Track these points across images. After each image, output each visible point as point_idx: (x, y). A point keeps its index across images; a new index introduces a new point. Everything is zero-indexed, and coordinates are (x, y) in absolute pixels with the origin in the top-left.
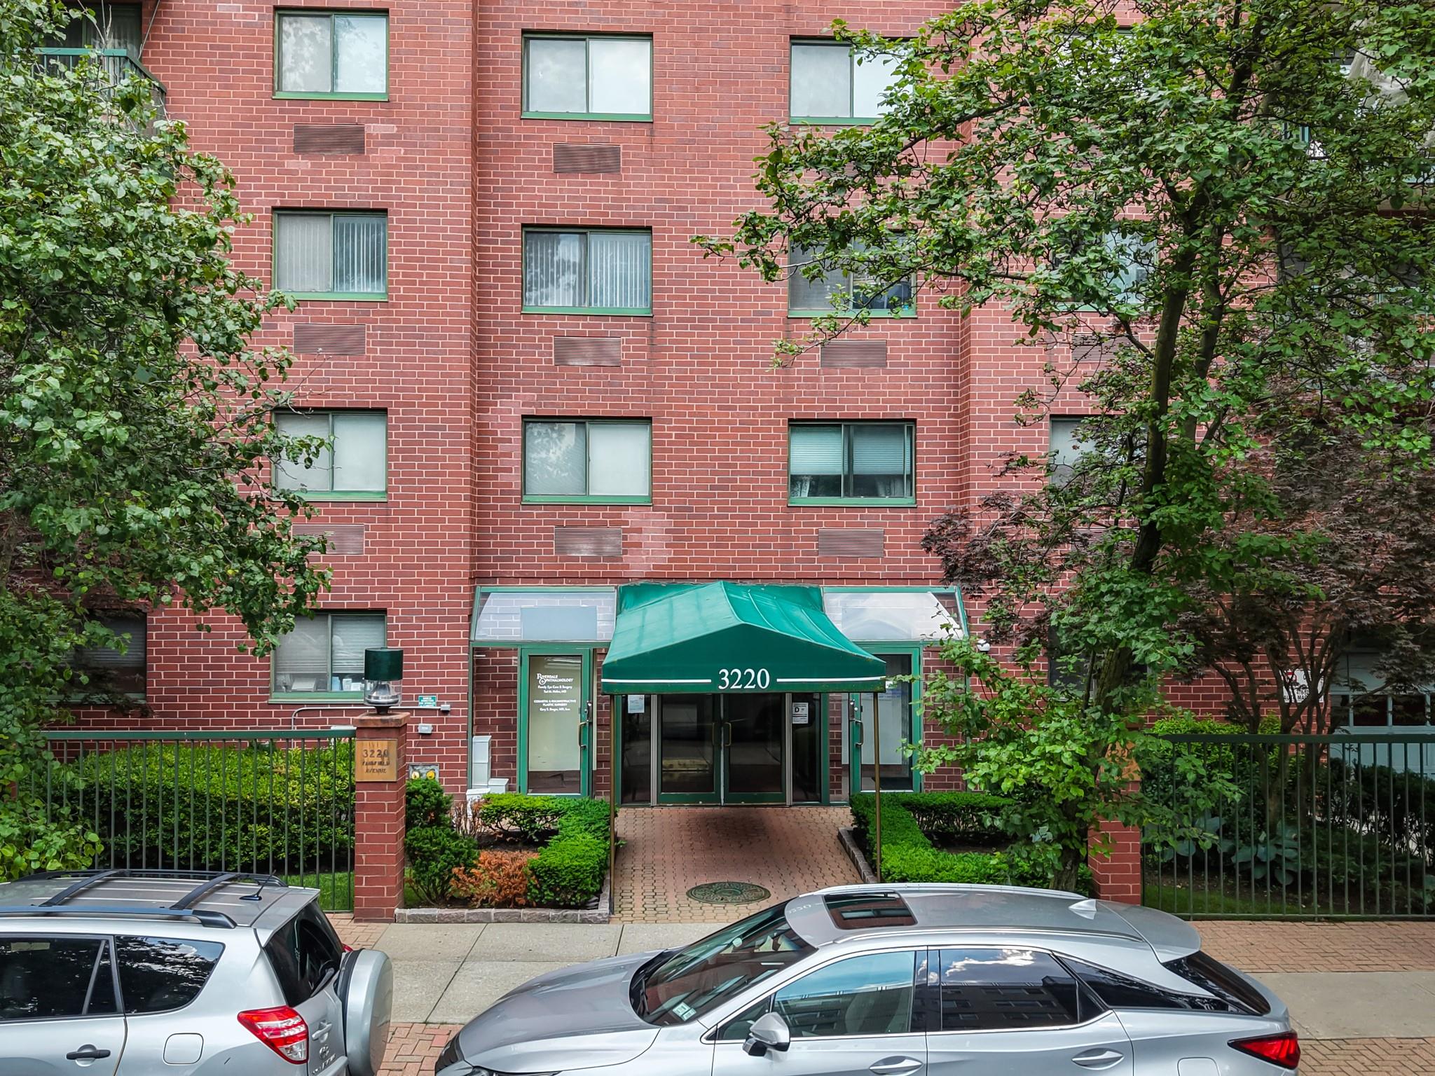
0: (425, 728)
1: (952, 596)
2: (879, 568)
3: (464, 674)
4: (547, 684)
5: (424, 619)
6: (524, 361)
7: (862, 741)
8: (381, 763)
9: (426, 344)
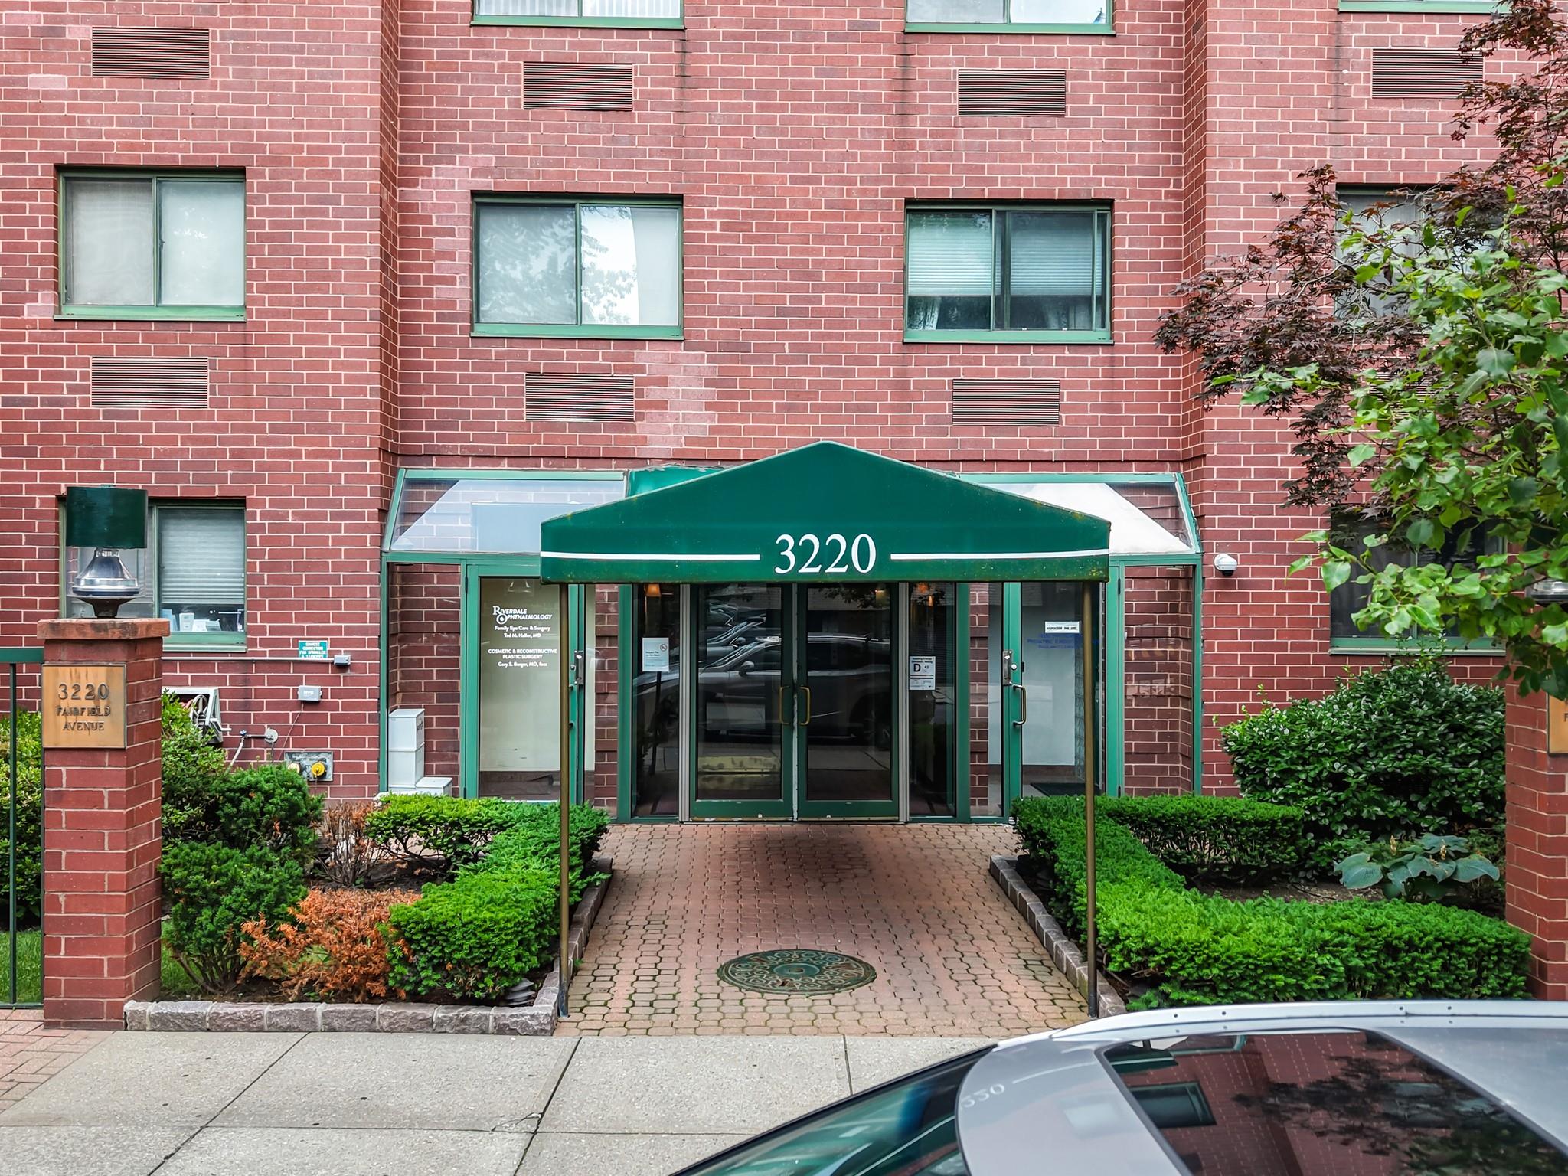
0: (309, 692)
1: (1168, 488)
2: (1050, 445)
3: (373, 606)
4: (510, 623)
5: (306, 516)
6: (475, 103)
7: (1023, 718)
8: (94, 712)
9: (308, 62)
